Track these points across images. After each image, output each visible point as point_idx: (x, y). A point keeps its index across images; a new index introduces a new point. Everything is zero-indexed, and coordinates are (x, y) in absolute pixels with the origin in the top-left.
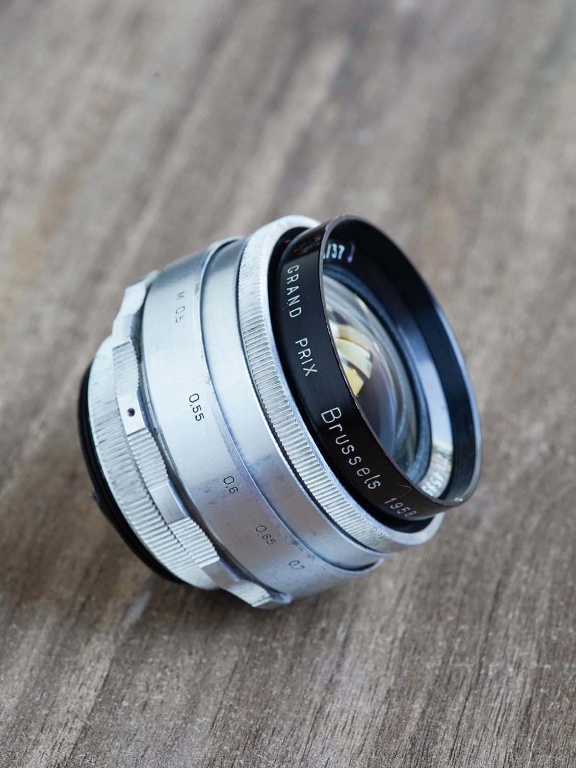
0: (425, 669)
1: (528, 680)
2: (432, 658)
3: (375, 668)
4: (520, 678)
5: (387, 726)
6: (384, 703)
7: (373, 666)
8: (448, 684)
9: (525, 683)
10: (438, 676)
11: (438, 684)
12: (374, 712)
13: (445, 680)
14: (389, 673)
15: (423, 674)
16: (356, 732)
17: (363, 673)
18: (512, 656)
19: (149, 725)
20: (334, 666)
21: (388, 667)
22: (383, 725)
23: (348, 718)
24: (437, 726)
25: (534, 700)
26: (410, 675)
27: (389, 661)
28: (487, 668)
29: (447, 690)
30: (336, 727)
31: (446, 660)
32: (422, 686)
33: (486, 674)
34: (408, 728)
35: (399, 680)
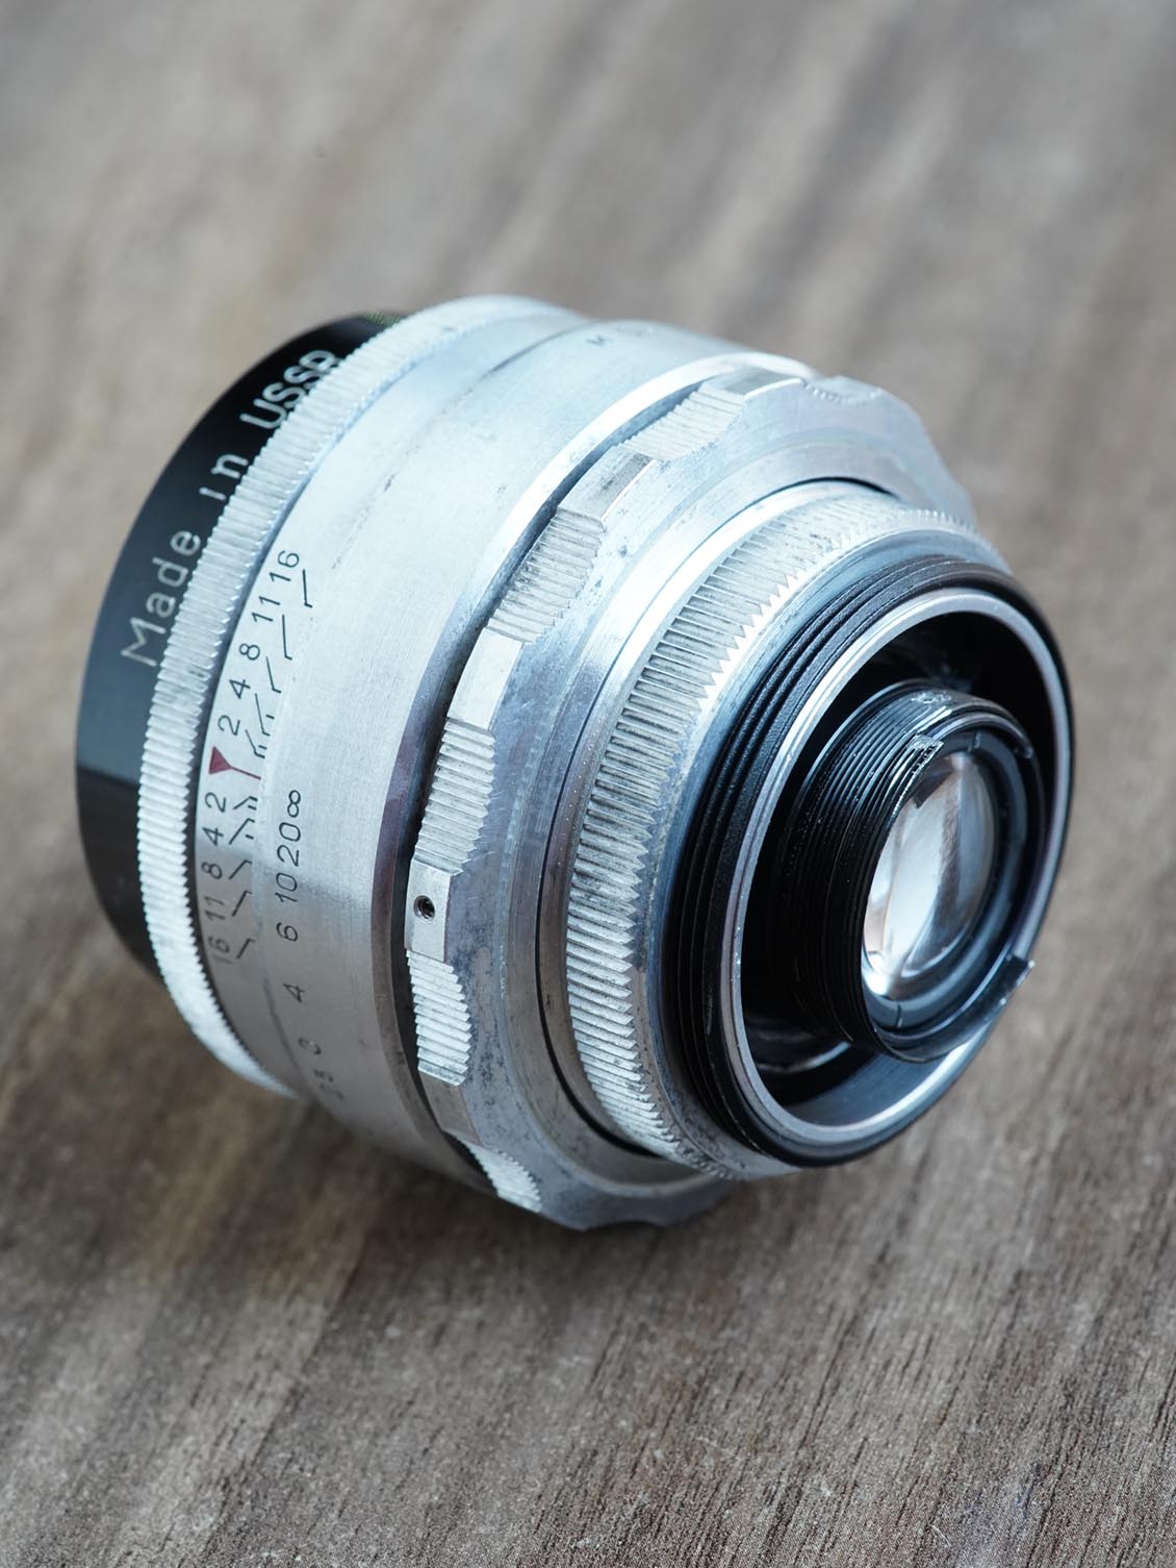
0: (1108, 1219)
2: (1126, 1193)
3: (989, 1224)
5: (1010, 1356)
6: (1005, 1303)
7: (984, 1218)
8: (1161, 1252)
10: (1139, 1235)
11: (1137, 1252)
12: (980, 1325)
13: (1155, 1244)
14: (1020, 1233)
15: (1103, 1233)
16: (935, 1373)
17: (959, 1236)
19: (447, 1378)
20: (892, 1222)
21: (1020, 1220)
22: (1001, 1354)
23: (916, 1342)
24: (1129, 1351)
26: (1072, 1236)
27: (1024, 1206)
29: (1157, 1267)
30: (886, 1366)
31: (1159, 1197)
32: (1099, 1259)
34: (1058, 1359)
35: (1044, 1247)
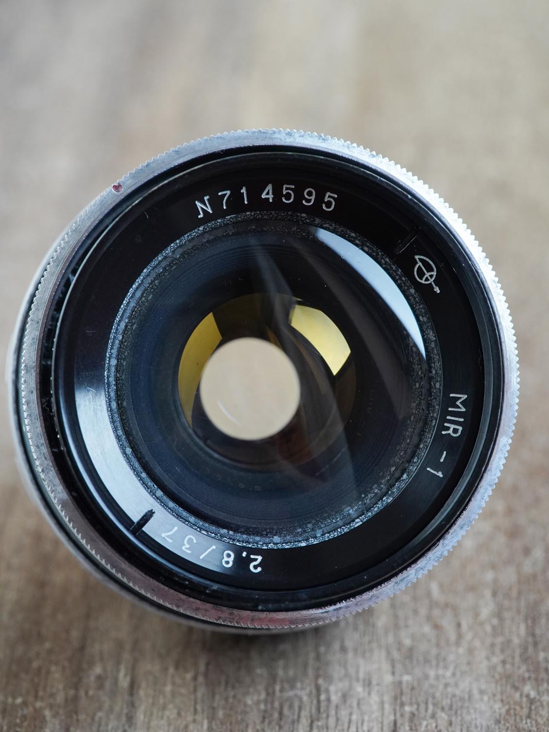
1: (387, 698)
4: (375, 698)
9: (382, 703)
18: (357, 672)
25: (399, 722)
28: (327, 691)
33: (328, 700)
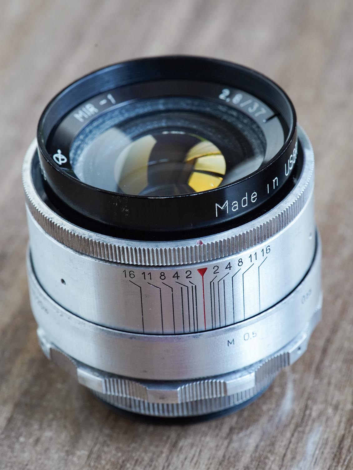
1: (344, 419)
4: (337, 418)
5: (227, 457)
6: (226, 438)
9: (340, 422)
12: (217, 446)
16: (202, 462)
18: (332, 399)
19: (39, 457)
22: (224, 456)
23: (196, 451)
24: (266, 458)
25: (346, 436)
28: (311, 409)
30: (186, 459)
33: (310, 415)
34: (243, 459)
